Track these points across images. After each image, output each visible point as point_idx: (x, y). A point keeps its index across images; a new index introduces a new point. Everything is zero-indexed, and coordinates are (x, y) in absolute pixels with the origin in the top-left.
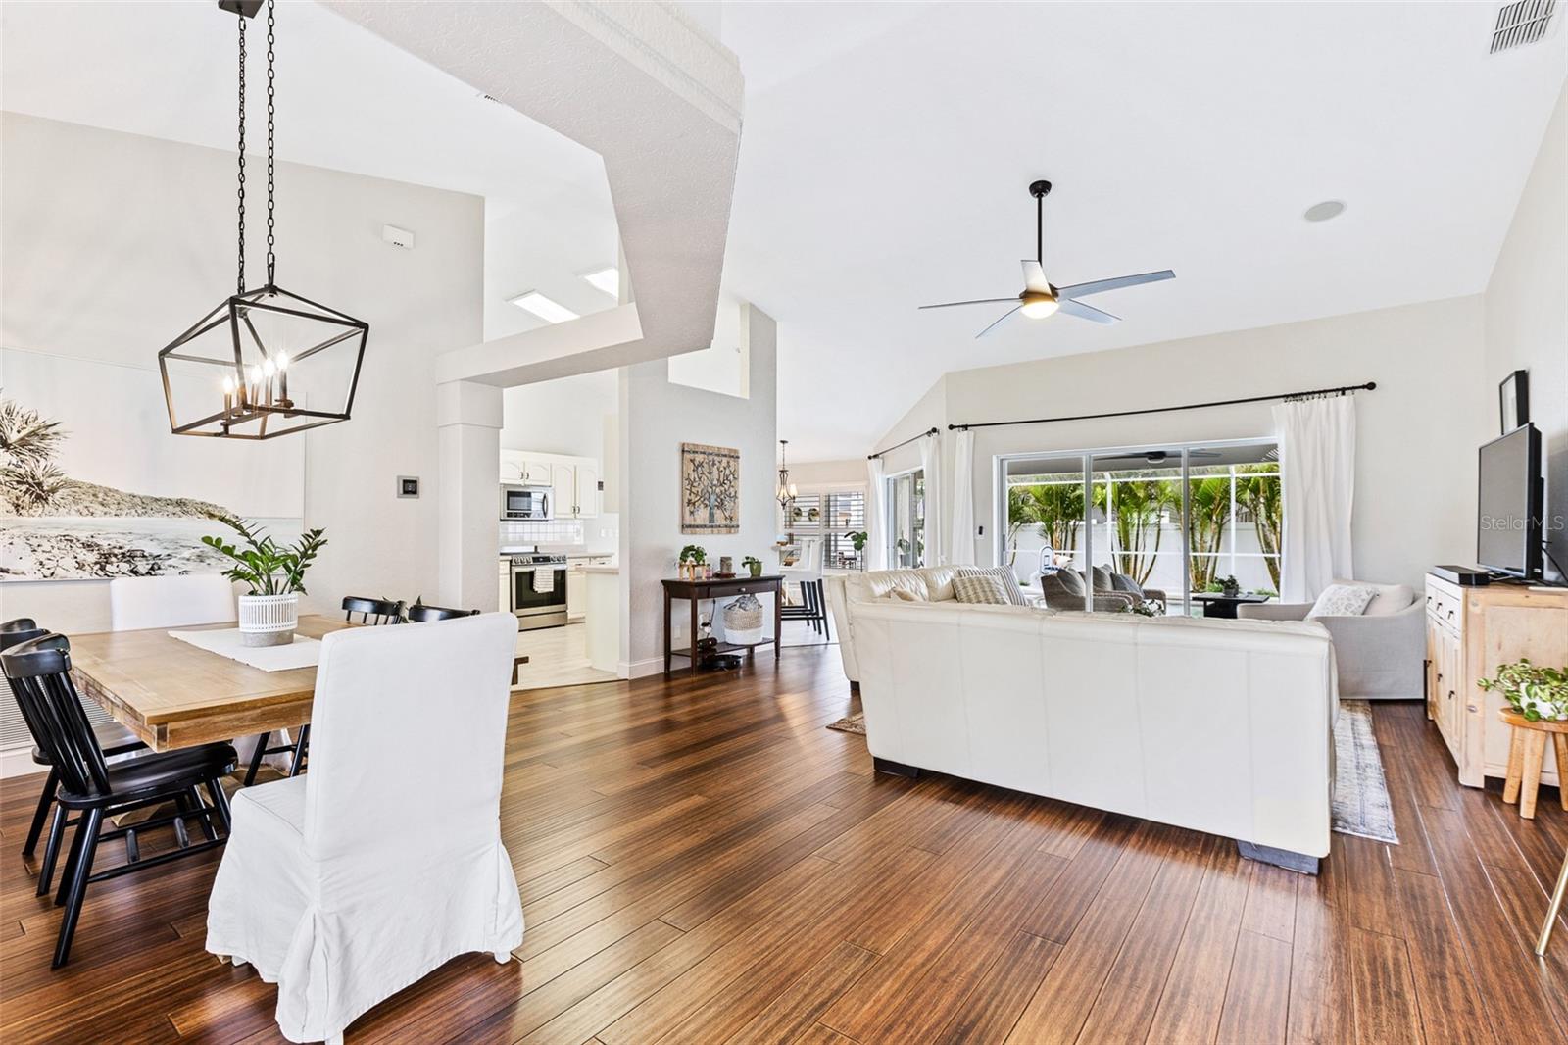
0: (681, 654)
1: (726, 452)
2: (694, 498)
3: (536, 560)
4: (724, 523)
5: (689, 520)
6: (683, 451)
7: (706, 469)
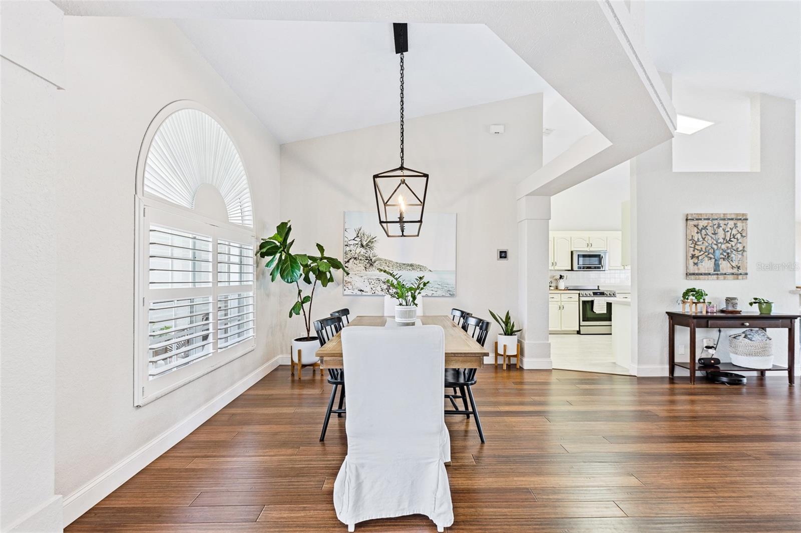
0: (682, 365)
1: (733, 217)
2: (697, 253)
3: (595, 294)
4: (731, 271)
5: (693, 269)
6: (687, 220)
7: (710, 231)
